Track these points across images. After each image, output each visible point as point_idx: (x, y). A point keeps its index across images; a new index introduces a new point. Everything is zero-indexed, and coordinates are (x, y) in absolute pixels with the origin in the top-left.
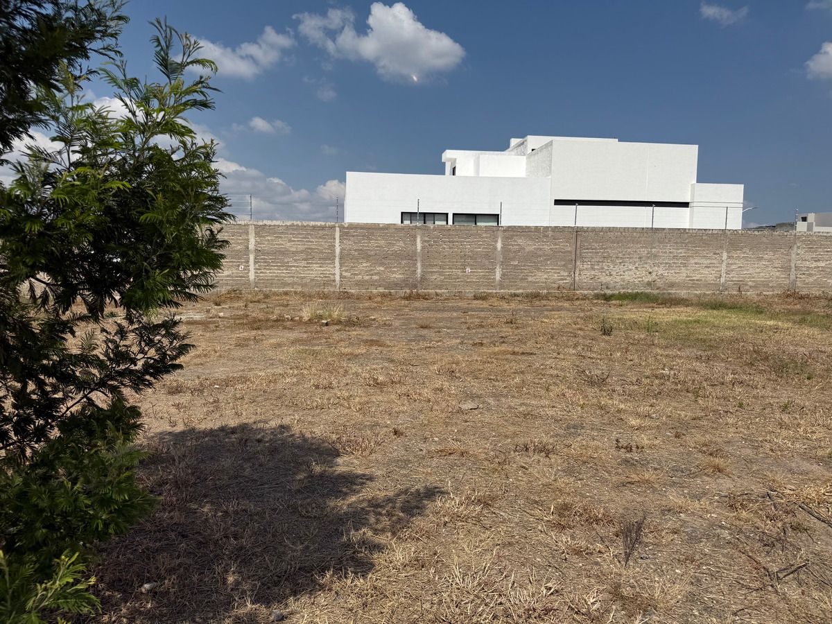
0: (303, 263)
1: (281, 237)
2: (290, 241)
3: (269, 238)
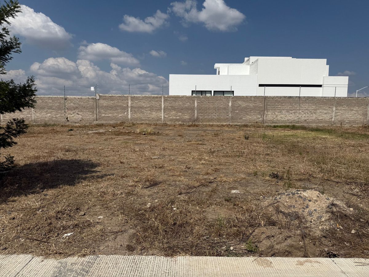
0: (149, 112)
1: (141, 101)
2: (144, 103)
3: (136, 102)
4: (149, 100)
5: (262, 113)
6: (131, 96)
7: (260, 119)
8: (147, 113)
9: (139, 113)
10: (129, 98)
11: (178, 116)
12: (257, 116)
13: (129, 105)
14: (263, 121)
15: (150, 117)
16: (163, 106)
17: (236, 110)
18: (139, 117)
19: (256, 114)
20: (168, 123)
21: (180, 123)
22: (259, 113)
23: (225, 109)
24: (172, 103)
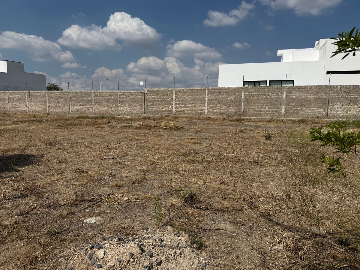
0: (193, 105)
1: (185, 95)
2: (188, 96)
3: (180, 95)
4: (192, 93)
5: (325, 106)
6: (176, 89)
7: (322, 113)
8: (190, 106)
9: (183, 106)
10: (174, 92)
11: (222, 110)
12: (318, 110)
13: (174, 98)
14: (327, 116)
15: (193, 111)
16: (207, 99)
17: (292, 102)
18: (183, 110)
19: (318, 108)
20: (212, 117)
21: (224, 117)
22: (321, 106)
23: (278, 101)
24: (216, 96)
